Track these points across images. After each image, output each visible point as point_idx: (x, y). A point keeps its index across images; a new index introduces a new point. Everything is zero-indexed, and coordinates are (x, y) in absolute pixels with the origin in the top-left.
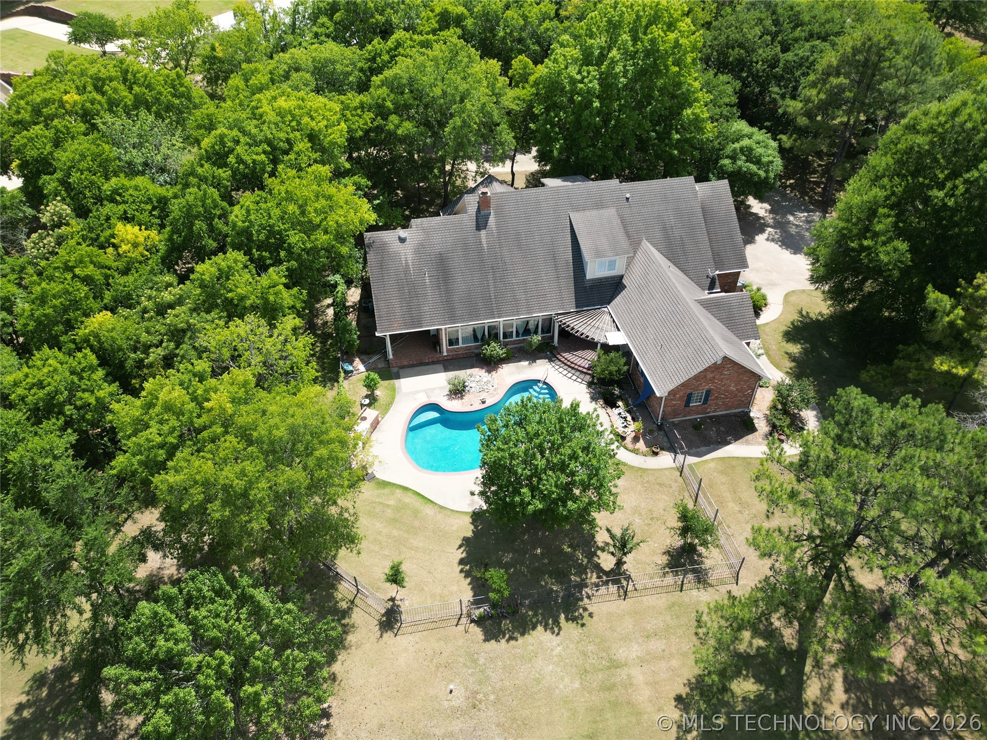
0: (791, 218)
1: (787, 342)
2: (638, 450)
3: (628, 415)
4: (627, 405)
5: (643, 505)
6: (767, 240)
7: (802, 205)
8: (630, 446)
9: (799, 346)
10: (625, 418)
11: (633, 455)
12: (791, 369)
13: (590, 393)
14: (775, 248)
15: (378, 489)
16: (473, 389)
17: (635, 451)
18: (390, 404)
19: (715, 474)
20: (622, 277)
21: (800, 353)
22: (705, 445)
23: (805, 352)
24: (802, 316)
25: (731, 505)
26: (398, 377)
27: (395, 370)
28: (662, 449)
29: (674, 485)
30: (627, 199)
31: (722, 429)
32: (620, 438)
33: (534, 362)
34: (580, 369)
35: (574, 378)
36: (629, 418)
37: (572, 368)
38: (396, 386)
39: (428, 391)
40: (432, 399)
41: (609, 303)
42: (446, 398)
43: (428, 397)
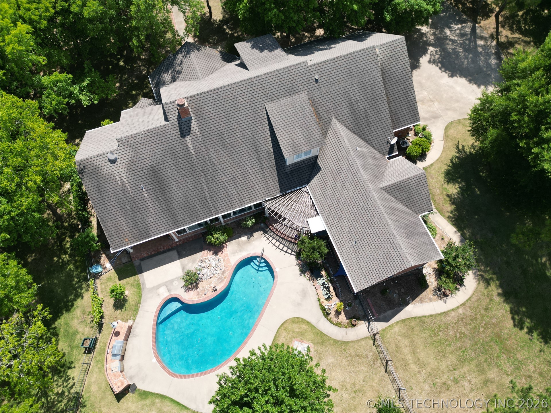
0: (448, 32)
1: (448, 182)
2: (340, 323)
3: (330, 285)
4: (328, 274)
5: (348, 380)
6: (430, 62)
7: (456, 15)
8: (334, 319)
9: (457, 186)
10: (328, 288)
11: (337, 328)
12: (451, 212)
13: (299, 265)
14: (435, 69)
15: (141, 400)
16: (205, 276)
17: (338, 324)
18: (138, 303)
19: (399, 338)
20: (316, 157)
21: (458, 193)
22: (391, 309)
23: (463, 191)
24: (459, 151)
25: (412, 366)
26: (141, 271)
27: (137, 263)
28: (359, 319)
29: (370, 354)
30: (317, 80)
31: (403, 290)
32: (326, 313)
33: (252, 235)
34: (289, 239)
35: (285, 249)
36: (331, 289)
37: (283, 239)
38: (141, 281)
39: (168, 284)
40: (172, 293)
41: (307, 183)
42: (183, 290)
43: (169, 290)
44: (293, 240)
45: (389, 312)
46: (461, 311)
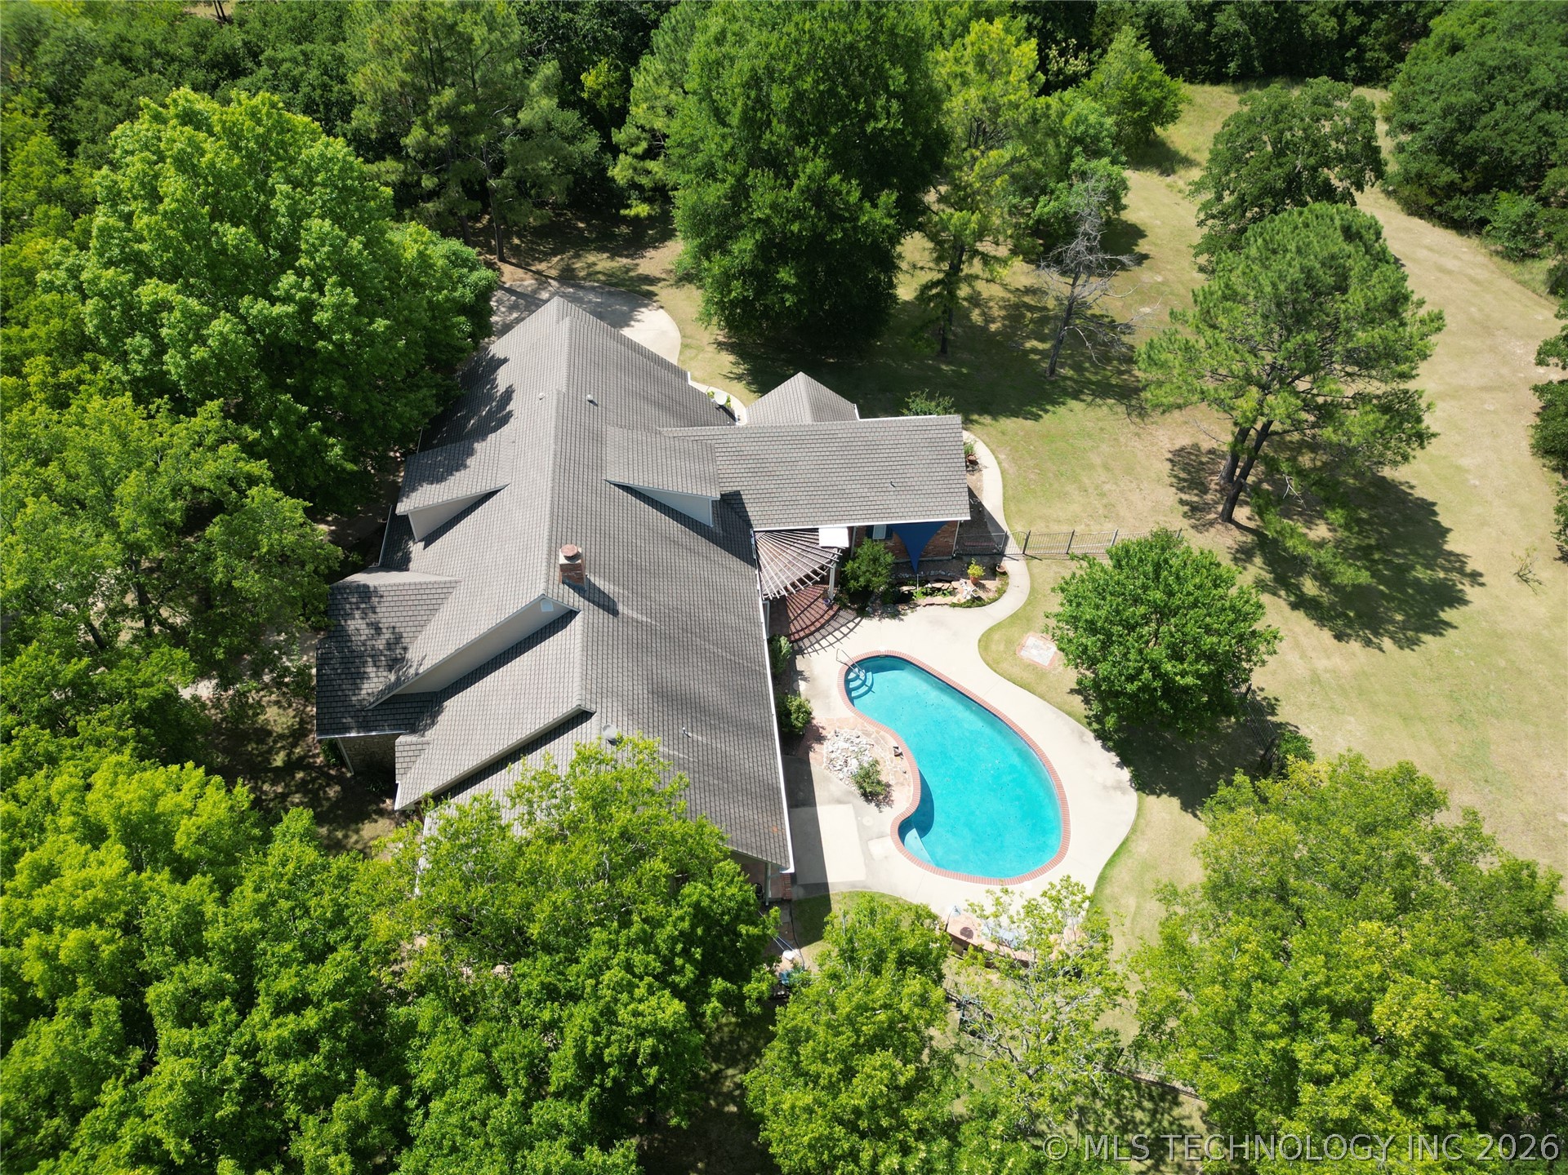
2: (1000, 588)
11: (1005, 595)
13: (882, 617)
17: (1001, 592)
28: (997, 565)
30: (592, 401)
32: (976, 602)
33: (800, 674)
34: (826, 617)
35: (844, 630)
36: (938, 585)
37: (822, 627)
38: (845, 890)
39: (866, 836)
40: (888, 830)
41: (750, 526)
42: (886, 809)
43: (881, 836)
44: (831, 613)
45: (990, 528)
46: (1002, 457)
